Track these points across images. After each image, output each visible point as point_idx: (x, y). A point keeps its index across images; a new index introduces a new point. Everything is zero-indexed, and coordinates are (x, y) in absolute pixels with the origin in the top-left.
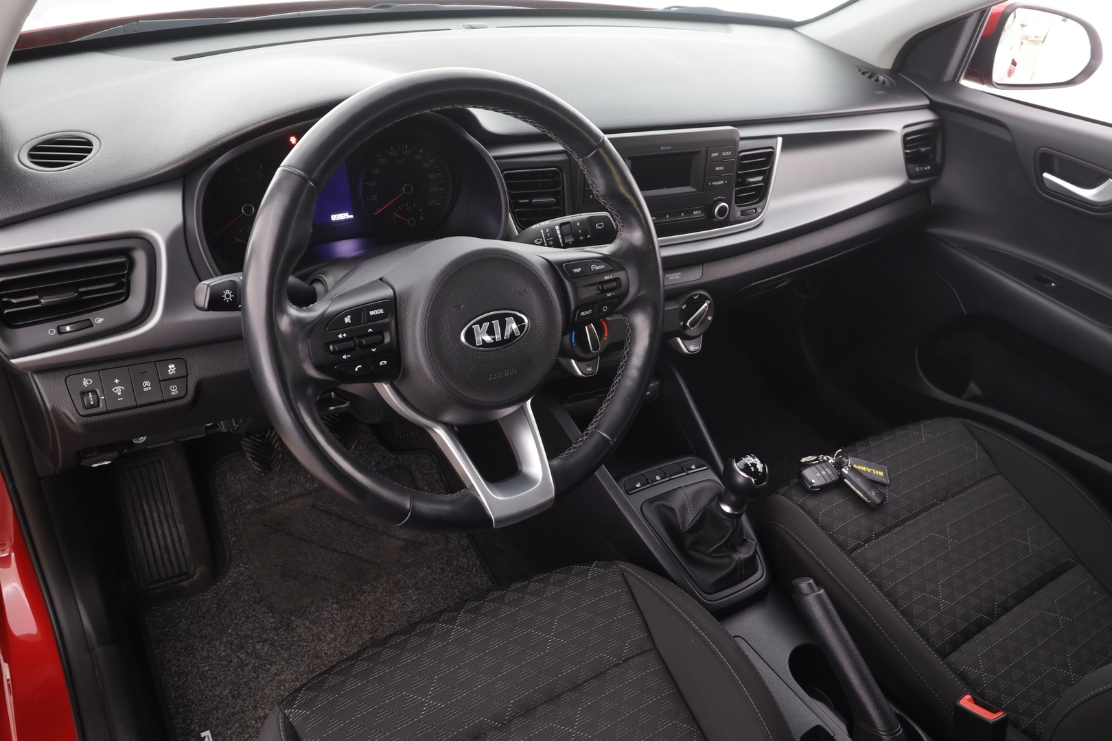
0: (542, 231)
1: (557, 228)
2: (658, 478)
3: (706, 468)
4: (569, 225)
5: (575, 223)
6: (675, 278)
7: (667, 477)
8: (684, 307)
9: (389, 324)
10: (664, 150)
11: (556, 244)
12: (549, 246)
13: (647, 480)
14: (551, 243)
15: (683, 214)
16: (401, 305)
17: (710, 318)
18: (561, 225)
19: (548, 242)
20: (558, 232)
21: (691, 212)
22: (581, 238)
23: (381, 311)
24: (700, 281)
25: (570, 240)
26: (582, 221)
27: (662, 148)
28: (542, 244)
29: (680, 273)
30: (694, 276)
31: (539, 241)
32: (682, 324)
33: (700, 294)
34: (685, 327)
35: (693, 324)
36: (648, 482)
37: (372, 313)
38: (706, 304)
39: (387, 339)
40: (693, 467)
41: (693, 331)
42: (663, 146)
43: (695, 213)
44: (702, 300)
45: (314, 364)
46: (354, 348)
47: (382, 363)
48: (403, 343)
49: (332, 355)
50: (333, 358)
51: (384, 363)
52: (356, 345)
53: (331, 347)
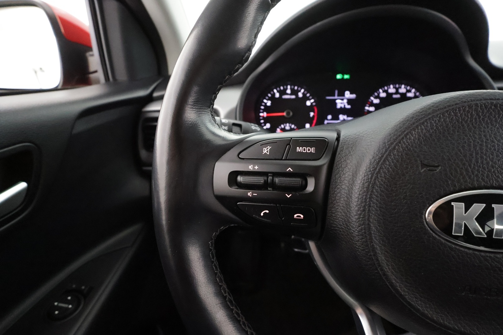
9: (319, 168)
16: (342, 151)
23: (313, 150)
37: (299, 149)
39: (310, 188)
45: (215, 194)
46: (264, 186)
47: (297, 216)
48: (333, 199)
49: (237, 187)
50: (235, 191)
51: (300, 216)
52: (266, 182)
53: (240, 179)
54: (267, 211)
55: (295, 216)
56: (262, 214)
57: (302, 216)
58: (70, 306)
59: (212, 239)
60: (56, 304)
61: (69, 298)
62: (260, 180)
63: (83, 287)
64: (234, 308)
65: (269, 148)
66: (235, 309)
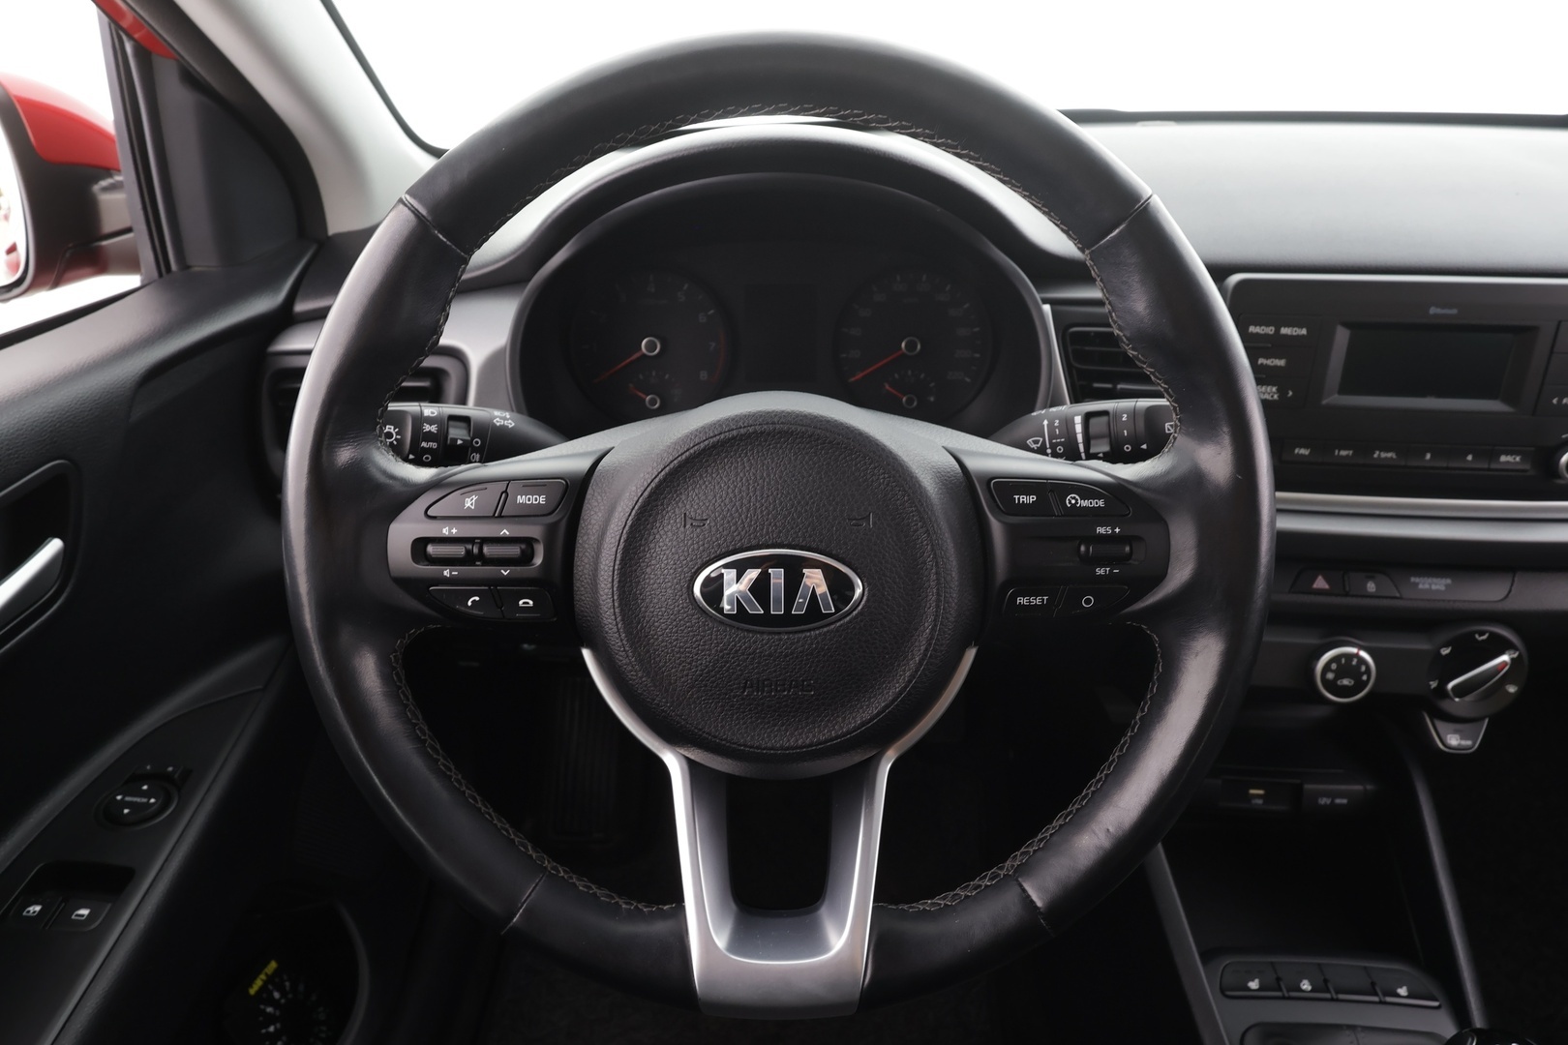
0: (1046, 422)
1: (1078, 420)
2: (1306, 986)
3: (1436, 1004)
4: (1104, 419)
5: (1117, 415)
6: (1434, 587)
7: (1328, 991)
8: (1445, 651)
10: (1436, 316)
11: (1071, 455)
12: (1055, 455)
13: (1278, 979)
14: (1060, 449)
15: (1470, 458)
17: (1512, 689)
18: (1088, 417)
19: (1053, 446)
20: (1079, 428)
21: (1494, 456)
22: (1128, 448)
24: (1500, 607)
25: (1103, 447)
26: (1134, 414)
27: (1433, 310)
28: (1041, 451)
29: (1449, 581)
30: (1489, 593)
31: (1036, 442)
32: (1434, 684)
33: (1493, 635)
34: (1441, 692)
35: (1460, 690)
36: (1279, 988)
38: (1505, 658)
39: (538, 559)
40: (1403, 991)
41: (1457, 705)
42: (1437, 306)
43: (1503, 458)
44: (1498, 646)
45: (392, 574)
46: (468, 559)
47: (524, 603)
48: (580, 573)
49: (426, 563)
50: (425, 570)
51: (528, 603)
52: (469, 552)
53: (430, 549)
54: (477, 598)
55: (521, 602)
56: (470, 604)
57: (531, 602)
58: (152, 800)
59: (396, 651)
60: (119, 798)
61: (145, 787)
62: (459, 550)
63: (170, 769)
64: (440, 758)
65: (475, 498)
66: (442, 760)
